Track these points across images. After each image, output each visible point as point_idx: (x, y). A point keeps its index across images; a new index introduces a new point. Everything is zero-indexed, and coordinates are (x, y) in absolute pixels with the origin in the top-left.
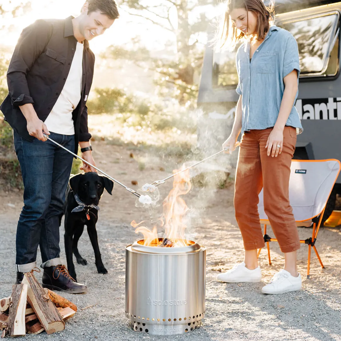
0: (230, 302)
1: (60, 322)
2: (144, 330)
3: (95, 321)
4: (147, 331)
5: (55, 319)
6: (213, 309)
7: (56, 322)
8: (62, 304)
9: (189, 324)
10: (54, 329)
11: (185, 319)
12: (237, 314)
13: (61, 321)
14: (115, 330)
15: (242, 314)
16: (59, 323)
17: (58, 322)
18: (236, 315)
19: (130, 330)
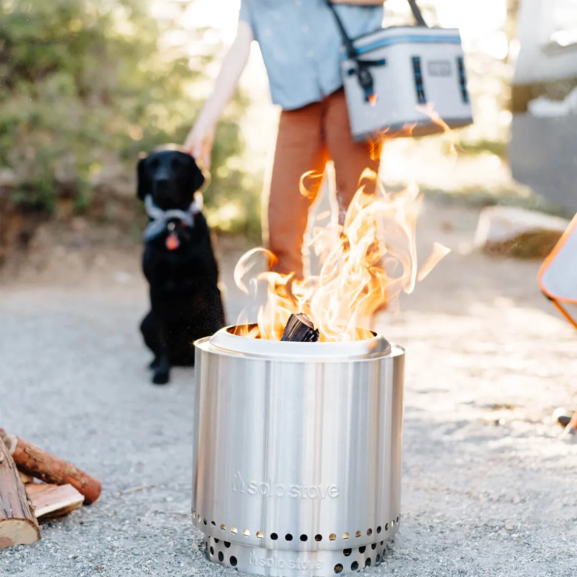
0: (492, 499)
1: (22, 523)
2: (227, 560)
3: (129, 524)
4: (233, 561)
5: (6, 512)
6: (439, 514)
7: (10, 521)
8: (56, 475)
9: (347, 552)
10: (8, 539)
11: (332, 537)
12: (496, 532)
13: (23, 520)
14: (163, 551)
15: (510, 534)
16: (18, 524)
17: (16, 522)
18: (493, 533)
19: (196, 556)
